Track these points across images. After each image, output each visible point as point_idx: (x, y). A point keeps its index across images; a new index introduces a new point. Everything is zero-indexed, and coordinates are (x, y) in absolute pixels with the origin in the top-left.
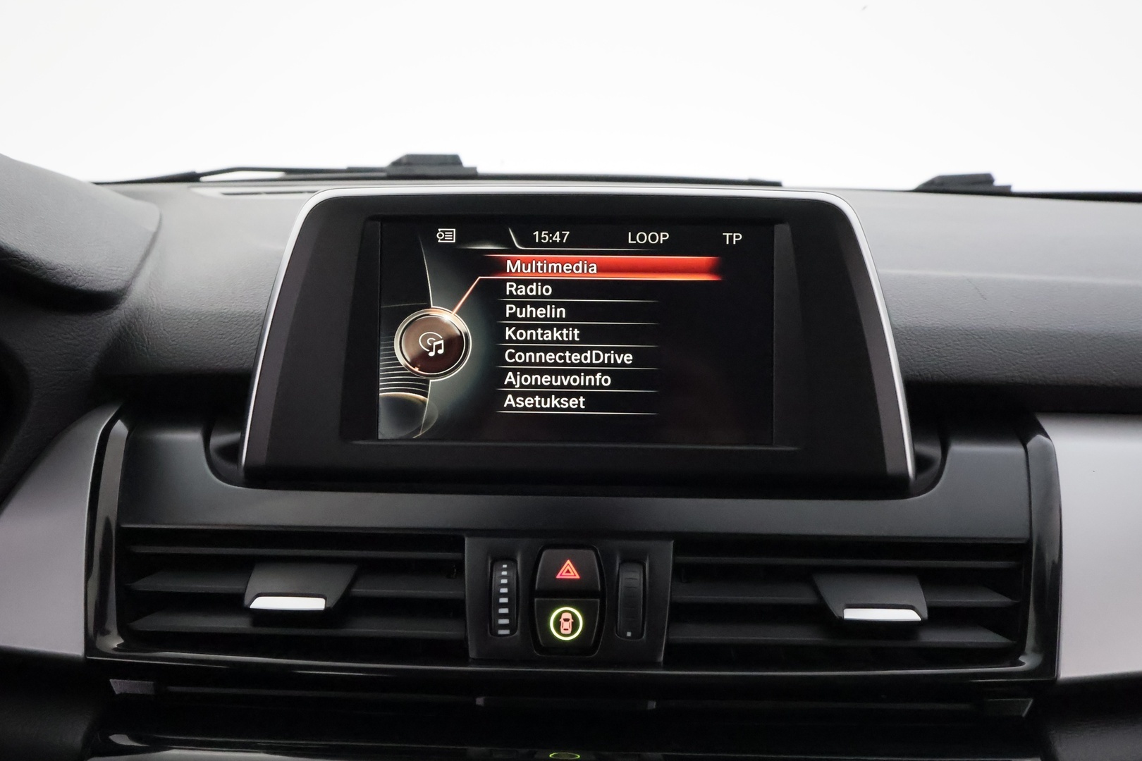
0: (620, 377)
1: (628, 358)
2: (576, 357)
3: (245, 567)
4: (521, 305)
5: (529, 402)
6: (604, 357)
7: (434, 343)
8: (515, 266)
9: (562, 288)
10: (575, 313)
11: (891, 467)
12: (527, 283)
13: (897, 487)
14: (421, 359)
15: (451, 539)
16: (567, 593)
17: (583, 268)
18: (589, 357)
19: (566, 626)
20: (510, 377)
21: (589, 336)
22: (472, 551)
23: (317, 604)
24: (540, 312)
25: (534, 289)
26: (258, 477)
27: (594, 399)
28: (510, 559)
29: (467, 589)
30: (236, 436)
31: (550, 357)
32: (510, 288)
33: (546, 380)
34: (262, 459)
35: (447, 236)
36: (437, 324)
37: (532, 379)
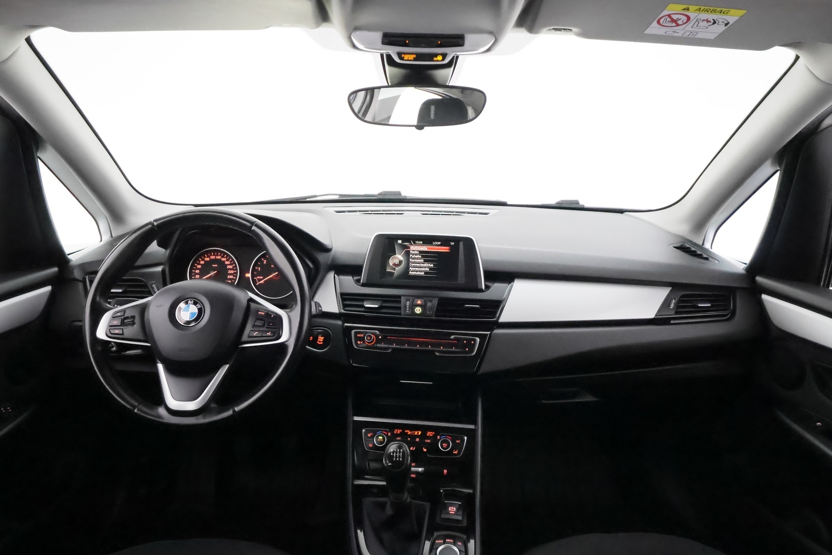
0: (431, 269)
1: (432, 265)
2: (423, 265)
3: (363, 300)
4: (413, 255)
5: (414, 273)
6: (428, 265)
7: (397, 262)
8: (412, 248)
9: (421, 252)
10: (423, 257)
11: (479, 287)
12: (414, 251)
13: (481, 291)
14: (395, 265)
15: (399, 297)
16: (419, 305)
17: (425, 248)
18: (425, 265)
19: (418, 311)
20: (410, 268)
21: (425, 261)
22: (403, 299)
23: (377, 306)
24: (416, 256)
25: (416, 252)
26: (363, 285)
27: (426, 273)
28: (409, 300)
29: (402, 305)
30: (360, 277)
31: (418, 265)
32: (411, 252)
33: (417, 269)
34: (365, 282)
35: (400, 242)
36: (397, 258)
37: (414, 269)
